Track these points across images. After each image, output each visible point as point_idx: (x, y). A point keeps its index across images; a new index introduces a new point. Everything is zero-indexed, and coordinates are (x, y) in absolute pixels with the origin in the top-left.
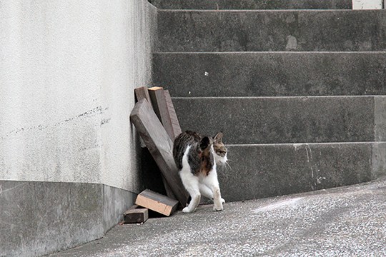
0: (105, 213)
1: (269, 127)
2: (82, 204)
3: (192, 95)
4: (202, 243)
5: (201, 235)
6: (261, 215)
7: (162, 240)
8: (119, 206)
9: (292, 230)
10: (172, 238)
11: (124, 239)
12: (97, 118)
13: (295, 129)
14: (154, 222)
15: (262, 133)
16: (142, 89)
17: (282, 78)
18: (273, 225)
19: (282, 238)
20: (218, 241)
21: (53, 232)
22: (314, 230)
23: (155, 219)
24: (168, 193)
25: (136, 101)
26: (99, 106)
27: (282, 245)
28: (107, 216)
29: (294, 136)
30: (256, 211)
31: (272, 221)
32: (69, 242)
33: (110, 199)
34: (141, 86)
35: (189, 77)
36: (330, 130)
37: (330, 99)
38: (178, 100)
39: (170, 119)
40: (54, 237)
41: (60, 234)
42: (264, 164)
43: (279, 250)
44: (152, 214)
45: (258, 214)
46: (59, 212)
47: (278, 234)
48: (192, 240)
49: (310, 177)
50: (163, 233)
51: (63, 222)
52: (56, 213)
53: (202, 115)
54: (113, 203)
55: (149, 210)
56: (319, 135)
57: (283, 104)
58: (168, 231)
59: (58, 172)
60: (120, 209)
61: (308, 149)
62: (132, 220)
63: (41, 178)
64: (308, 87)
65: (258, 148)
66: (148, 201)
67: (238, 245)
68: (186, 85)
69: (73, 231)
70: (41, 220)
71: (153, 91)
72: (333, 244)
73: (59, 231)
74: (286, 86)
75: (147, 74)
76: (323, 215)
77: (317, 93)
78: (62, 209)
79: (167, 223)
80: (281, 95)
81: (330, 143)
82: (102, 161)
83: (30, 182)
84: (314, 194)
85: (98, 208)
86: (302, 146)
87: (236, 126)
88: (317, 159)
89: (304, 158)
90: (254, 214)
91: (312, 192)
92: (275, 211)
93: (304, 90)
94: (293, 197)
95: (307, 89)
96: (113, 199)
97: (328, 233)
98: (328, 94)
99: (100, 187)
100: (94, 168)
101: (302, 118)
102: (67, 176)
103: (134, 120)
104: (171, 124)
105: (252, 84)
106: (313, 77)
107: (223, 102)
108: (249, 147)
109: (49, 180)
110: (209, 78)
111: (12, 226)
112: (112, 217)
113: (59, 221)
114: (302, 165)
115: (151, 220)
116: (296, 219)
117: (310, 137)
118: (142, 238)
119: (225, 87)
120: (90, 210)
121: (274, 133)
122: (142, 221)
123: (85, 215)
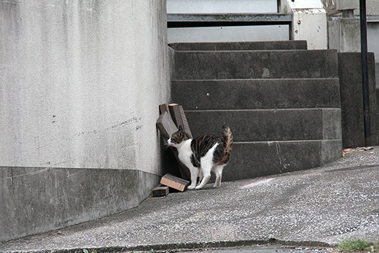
0: (139, 190)
1: (251, 130)
2: (124, 183)
3: (198, 109)
5: (205, 205)
6: (246, 190)
7: (178, 208)
8: (149, 184)
9: (267, 201)
10: (185, 206)
11: (153, 207)
12: (134, 125)
13: (269, 131)
15: (246, 134)
17: (260, 97)
18: (253, 197)
19: (259, 205)
20: (216, 208)
21: (105, 203)
23: (173, 194)
25: (160, 113)
26: (135, 117)
28: (141, 192)
29: (268, 136)
30: (242, 188)
32: (115, 210)
33: (143, 180)
34: (163, 104)
35: (196, 97)
36: (293, 132)
37: (292, 111)
38: (189, 112)
39: (183, 125)
40: (105, 206)
41: (109, 204)
43: (258, 214)
44: (172, 190)
45: (243, 190)
46: (108, 189)
49: (279, 164)
50: (179, 203)
54: (145, 183)
55: (170, 187)
56: (285, 135)
57: (260, 114)
58: (182, 202)
59: (107, 162)
60: (150, 187)
61: (278, 145)
62: (158, 194)
63: (96, 167)
64: (277, 103)
65: (243, 144)
66: (168, 182)
68: (194, 102)
70: (96, 195)
76: (288, 189)
77: (283, 107)
79: (182, 196)
80: (259, 108)
81: (293, 141)
82: (137, 154)
83: (88, 169)
86: (274, 143)
88: (284, 152)
89: (275, 151)
90: (241, 190)
91: (281, 175)
92: (255, 187)
94: (268, 178)
95: (277, 105)
96: (145, 180)
97: (291, 203)
98: (291, 108)
99: (136, 172)
100: (132, 159)
101: (274, 124)
102: (114, 164)
103: (159, 126)
107: (220, 113)
109: (102, 168)
110: (210, 98)
111: (77, 199)
112: (144, 193)
114: (273, 156)
115: (170, 194)
117: (279, 137)
118: (165, 206)
119: (221, 103)
120: (129, 188)
121: (254, 134)
122: (165, 195)
123: (126, 191)
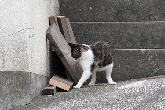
0: (31, 89)
1: (127, 40)
2: (18, 84)
3: (82, 21)
4: (87, 107)
5: (87, 102)
6: (122, 90)
7: (64, 105)
8: (40, 85)
9: (140, 99)
10: (70, 103)
11: (42, 104)
13: (142, 41)
14: (60, 94)
15: (123, 43)
16: (53, 17)
17: (134, 11)
18: (128, 96)
19: (134, 104)
20: (97, 106)
21: (1, 100)
22: (152, 99)
23: (60, 93)
24: (68, 78)
25: (50, 24)
26: (28, 27)
27: (134, 108)
28: (32, 91)
29: (141, 45)
30: (119, 88)
31: (128, 94)
32: (10, 106)
33: (34, 81)
34: (52, 15)
35: (81, 10)
36: (162, 41)
37: (162, 23)
38: (74, 23)
39: (69, 35)
41: (5, 101)
42: (124, 61)
44: (59, 90)
45: (120, 90)
46: (5, 88)
47: (131, 101)
48: (82, 105)
49: (151, 69)
50: (65, 101)
51: (7, 94)
52: (3, 89)
53: (88, 32)
54: (36, 83)
55: (57, 87)
56: (156, 44)
57: (135, 26)
58: (68, 100)
59: (4, 64)
60: (40, 87)
61: (150, 52)
62: (47, 92)
64: (149, 16)
65: (120, 51)
66: (57, 82)
67: (108, 108)
68: (79, 15)
69: (12, 100)
71: (60, 18)
72: (163, 107)
73: (5, 99)
74: (137, 16)
75: (56, 8)
76: (158, 90)
77: (155, 20)
78: (6, 86)
79: (67, 95)
80: (134, 21)
81: (162, 49)
82: (29, 59)
84: (153, 79)
85: (27, 86)
86: (146, 50)
87: (108, 39)
88: (155, 58)
89: (147, 57)
90: (118, 90)
91: (152, 78)
92: (130, 88)
93: (147, 18)
94: (140, 80)
95: (149, 18)
96: (36, 81)
97: (160, 101)
98: (161, 20)
99: (29, 74)
100: (25, 63)
101: (146, 34)
102: (9, 67)
103: (48, 36)
104: (70, 37)
105: (117, 14)
106: (152, 11)
107: (101, 25)
108: (115, 51)
110: (92, 11)
112: (35, 92)
113: (4, 94)
114: (146, 62)
115: (58, 93)
116: (142, 93)
117: (150, 45)
118: (53, 103)
119: (101, 16)
120: (23, 87)
121: (130, 43)
122: (53, 94)
123: (20, 90)
